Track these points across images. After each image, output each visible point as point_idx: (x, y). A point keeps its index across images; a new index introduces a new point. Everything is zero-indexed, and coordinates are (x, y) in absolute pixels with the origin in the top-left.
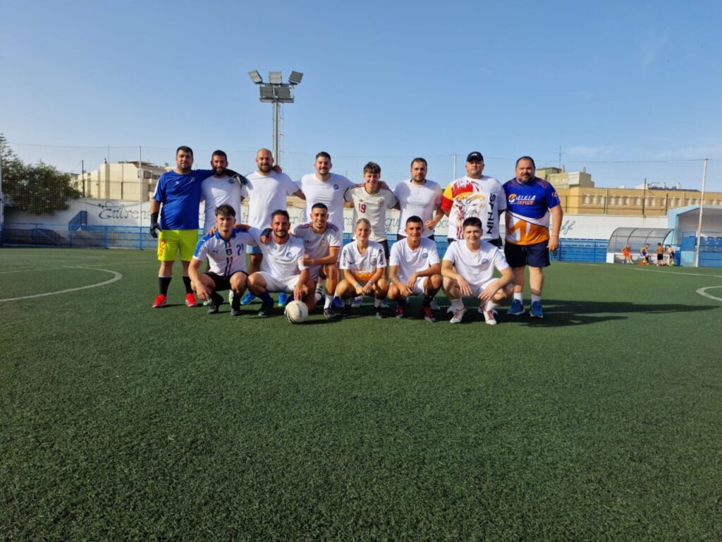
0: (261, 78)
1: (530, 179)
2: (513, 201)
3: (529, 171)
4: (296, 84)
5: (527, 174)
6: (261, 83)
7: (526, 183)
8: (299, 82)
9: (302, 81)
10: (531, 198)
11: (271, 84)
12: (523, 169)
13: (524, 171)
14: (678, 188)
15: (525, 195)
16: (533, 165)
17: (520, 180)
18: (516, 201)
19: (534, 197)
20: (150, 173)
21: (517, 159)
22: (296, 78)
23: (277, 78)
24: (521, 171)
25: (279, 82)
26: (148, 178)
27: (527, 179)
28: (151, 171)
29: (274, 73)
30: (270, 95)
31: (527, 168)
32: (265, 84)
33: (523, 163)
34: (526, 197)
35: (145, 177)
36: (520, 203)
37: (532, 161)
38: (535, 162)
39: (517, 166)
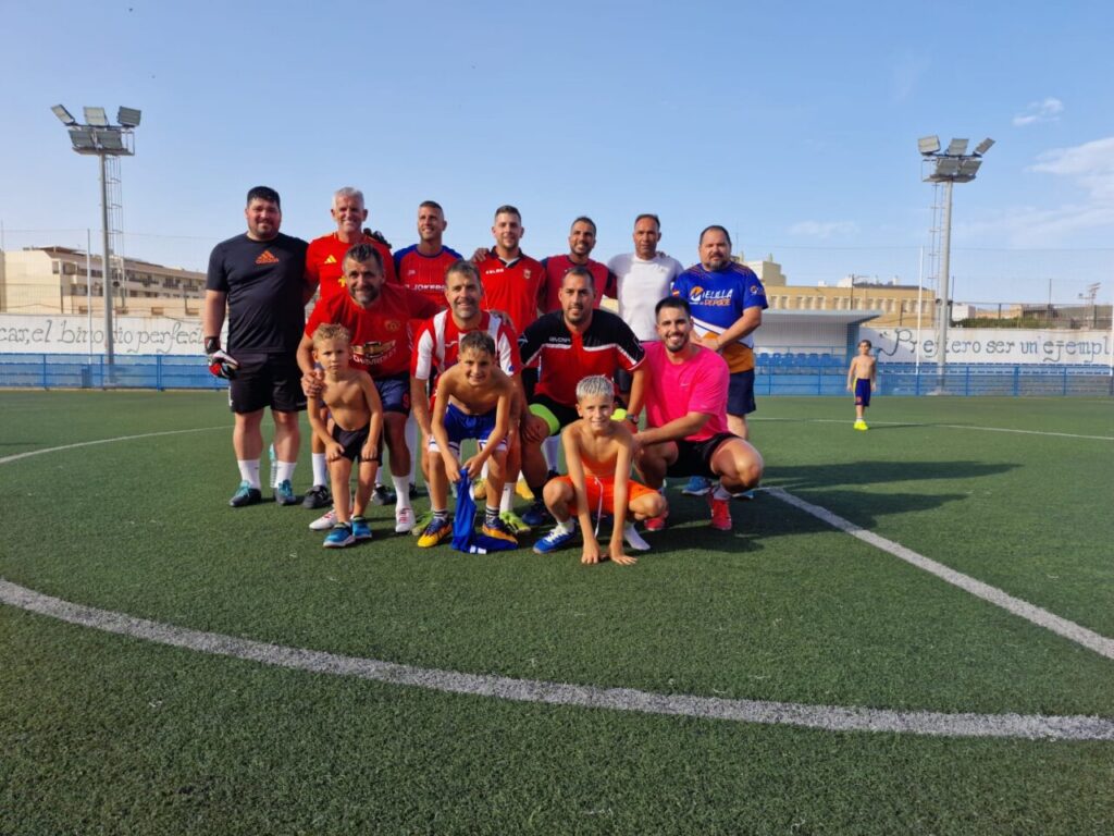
0: (71, 117)
1: (724, 263)
2: (698, 299)
3: (722, 249)
4: (133, 126)
5: (719, 254)
6: (73, 124)
7: (718, 270)
8: (138, 123)
9: (141, 121)
10: (725, 294)
11: (90, 126)
12: (711, 245)
13: (714, 249)
14: (895, 284)
15: (716, 290)
16: (728, 239)
17: (708, 265)
18: (703, 300)
19: (731, 291)
20: (74, 266)
21: (702, 231)
22: (130, 118)
23: (97, 117)
24: (708, 250)
25: (102, 123)
26: (71, 274)
27: (719, 263)
28: (75, 263)
29: (91, 108)
30: (89, 143)
31: (719, 245)
32: (82, 126)
33: (712, 237)
34: (718, 293)
35: (65, 272)
36: (710, 303)
37: (726, 233)
38: (731, 236)
39: (701, 243)
